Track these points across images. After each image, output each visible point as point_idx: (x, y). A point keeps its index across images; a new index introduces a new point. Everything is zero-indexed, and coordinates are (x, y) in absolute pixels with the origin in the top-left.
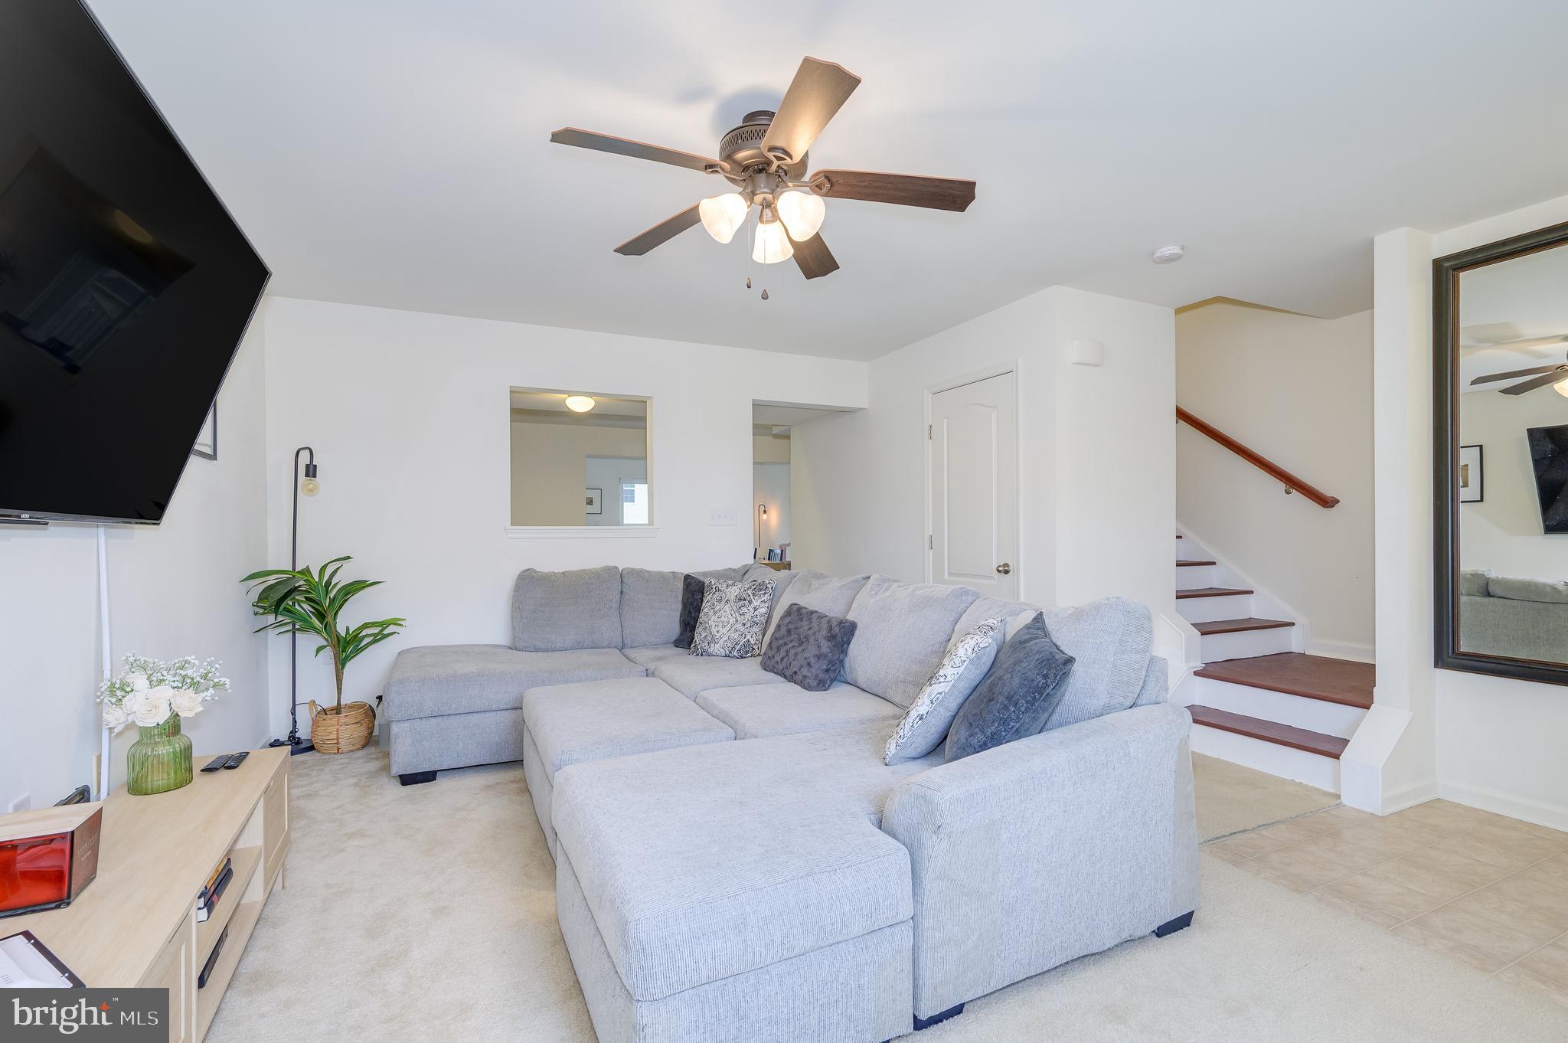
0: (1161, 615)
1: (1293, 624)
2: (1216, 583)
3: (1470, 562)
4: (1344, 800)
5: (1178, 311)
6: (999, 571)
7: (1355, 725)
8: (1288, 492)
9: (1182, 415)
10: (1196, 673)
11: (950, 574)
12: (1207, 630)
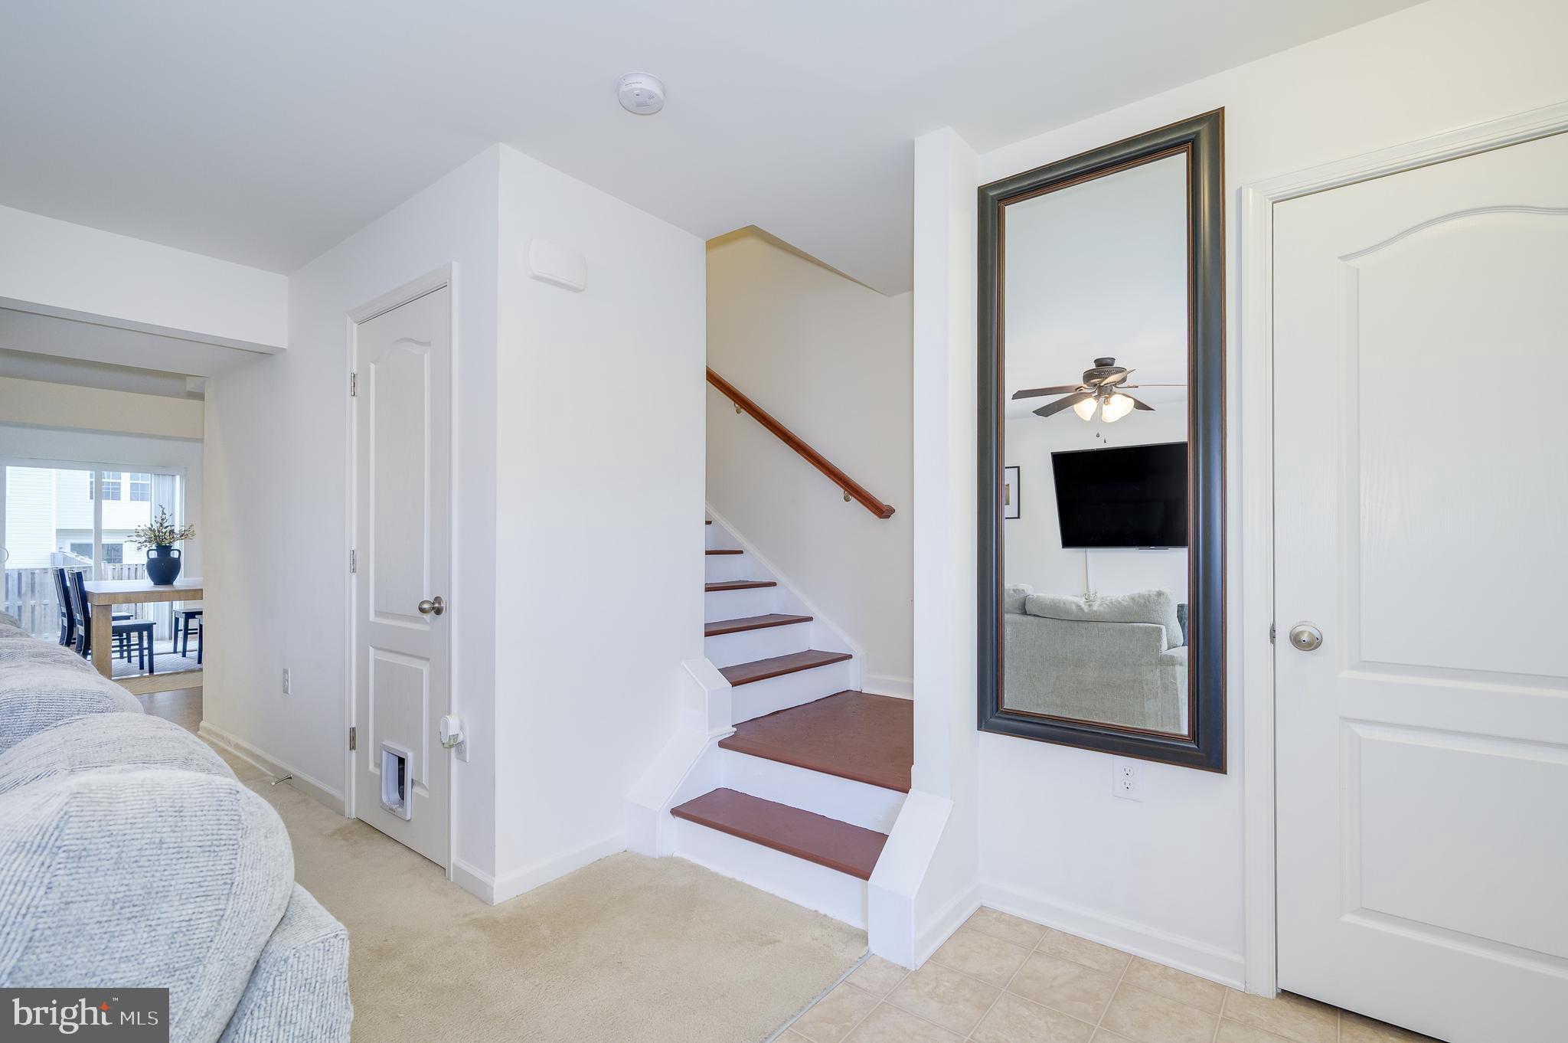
0: (683, 663)
1: (850, 657)
2: (776, 609)
3: (1015, 580)
4: (874, 946)
5: (712, 244)
6: (422, 610)
7: (894, 814)
8: (847, 500)
9: (712, 378)
10: (723, 744)
11: (378, 613)
12: (740, 676)
